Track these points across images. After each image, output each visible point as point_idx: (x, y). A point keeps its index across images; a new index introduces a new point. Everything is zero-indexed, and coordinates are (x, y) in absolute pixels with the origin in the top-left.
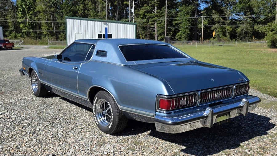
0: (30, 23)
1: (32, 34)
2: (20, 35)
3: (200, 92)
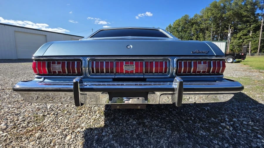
3: (88, 59)
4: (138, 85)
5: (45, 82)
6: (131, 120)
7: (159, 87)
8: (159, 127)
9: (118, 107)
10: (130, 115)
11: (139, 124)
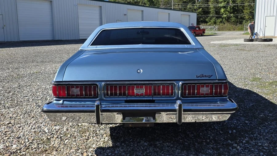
0: (231, 7)
1: (233, 19)
2: (219, 20)
3: (103, 83)
4: (148, 106)
5: (65, 104)
6: (142, 142)
7: (164, 108)
8: (170, 148)
9: (130, 126)
10: (142, 138)
11: (151, 145)
